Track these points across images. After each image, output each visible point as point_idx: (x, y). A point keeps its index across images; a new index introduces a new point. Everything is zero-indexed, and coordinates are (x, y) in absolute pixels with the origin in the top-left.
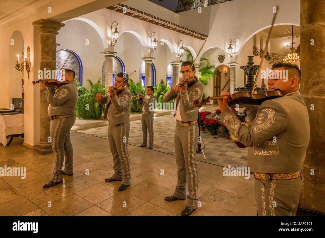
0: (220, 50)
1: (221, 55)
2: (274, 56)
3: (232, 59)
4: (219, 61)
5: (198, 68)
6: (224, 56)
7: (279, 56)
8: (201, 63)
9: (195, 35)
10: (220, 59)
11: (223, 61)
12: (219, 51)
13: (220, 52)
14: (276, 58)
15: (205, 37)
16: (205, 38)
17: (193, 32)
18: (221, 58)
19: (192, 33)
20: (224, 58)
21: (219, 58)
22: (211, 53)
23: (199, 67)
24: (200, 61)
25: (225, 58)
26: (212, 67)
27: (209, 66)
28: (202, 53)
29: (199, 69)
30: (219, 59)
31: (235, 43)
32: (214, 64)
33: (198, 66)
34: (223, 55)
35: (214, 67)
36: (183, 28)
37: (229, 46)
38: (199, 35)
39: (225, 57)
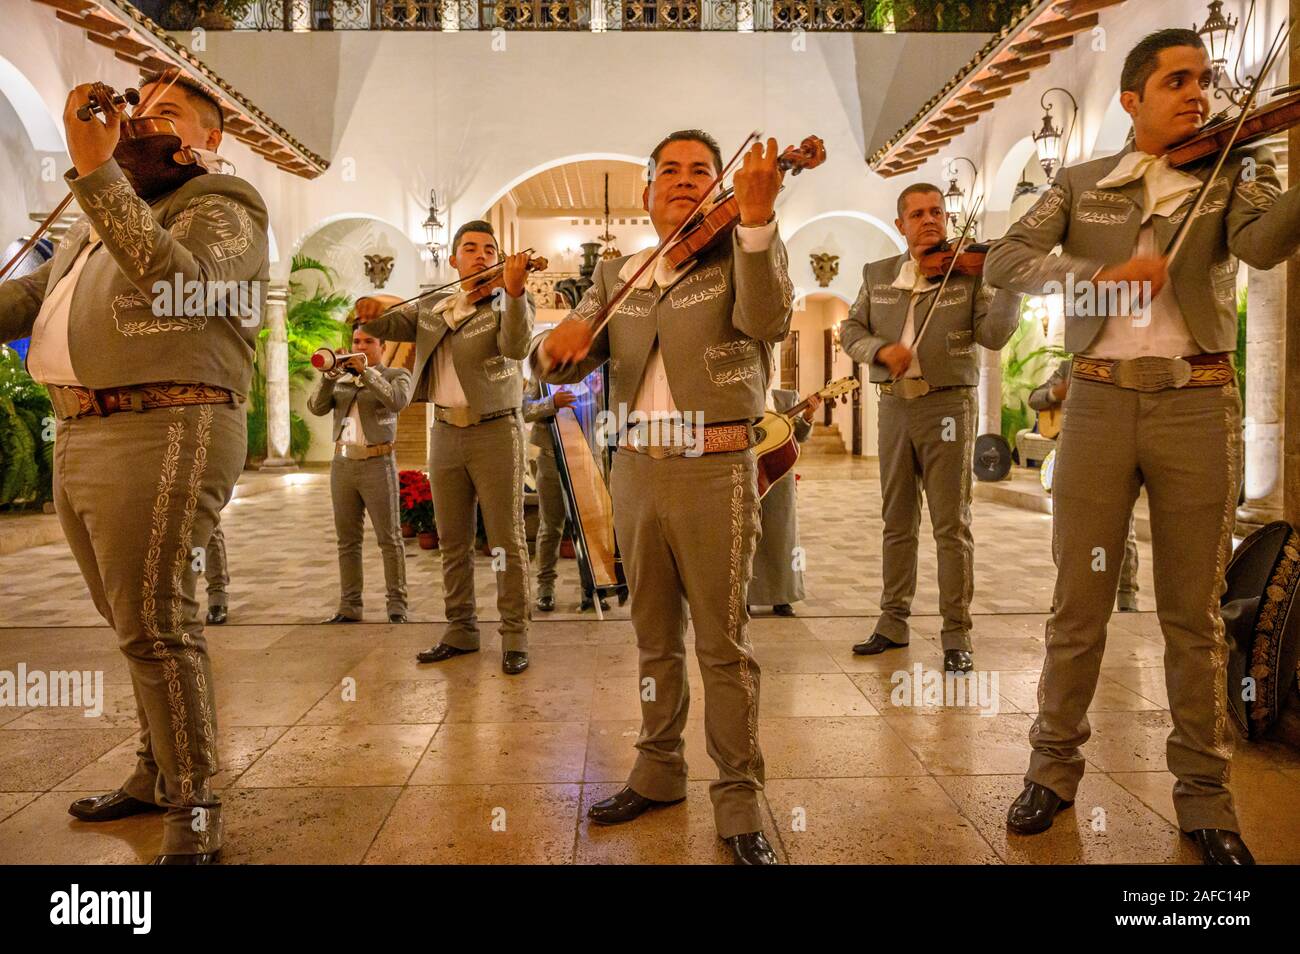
0: (371, 235)
1: (376, 256)
2: (533, 284)
3: (438, 272)
4: (369, 278)
5: (284, 303)
6: (392, 259)
7: (549, 283)
8: (294, 282)
9: (281, 147)
10: (372, 270)
11: (386, 279)
12: (368, 237)
13: (370, 243)
14: (539, 291)
15: (320, 165)
16: (319, 168)
17: (281, 131)
18: (378, 268)
19: (275, 138)
20: (389, 266)
21: (366, 264)
22: (332, 244)
23: (286, 299)
24: (292, 271)
25: (394, 268)
26: (336, 303)
27: (325, 300)
28: (303, 235)
29: (288, 306)
30: (370, 272)
31: (449, 208)
32: (344, 292)
33: (284, 295)
34: (384, 255)
35: (346, 303)
36: (245, 102)
37: (428, 215)
38: (298, 152)
39: (392, 265)
